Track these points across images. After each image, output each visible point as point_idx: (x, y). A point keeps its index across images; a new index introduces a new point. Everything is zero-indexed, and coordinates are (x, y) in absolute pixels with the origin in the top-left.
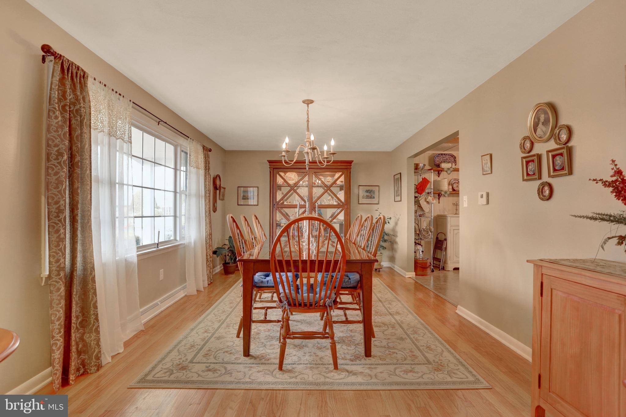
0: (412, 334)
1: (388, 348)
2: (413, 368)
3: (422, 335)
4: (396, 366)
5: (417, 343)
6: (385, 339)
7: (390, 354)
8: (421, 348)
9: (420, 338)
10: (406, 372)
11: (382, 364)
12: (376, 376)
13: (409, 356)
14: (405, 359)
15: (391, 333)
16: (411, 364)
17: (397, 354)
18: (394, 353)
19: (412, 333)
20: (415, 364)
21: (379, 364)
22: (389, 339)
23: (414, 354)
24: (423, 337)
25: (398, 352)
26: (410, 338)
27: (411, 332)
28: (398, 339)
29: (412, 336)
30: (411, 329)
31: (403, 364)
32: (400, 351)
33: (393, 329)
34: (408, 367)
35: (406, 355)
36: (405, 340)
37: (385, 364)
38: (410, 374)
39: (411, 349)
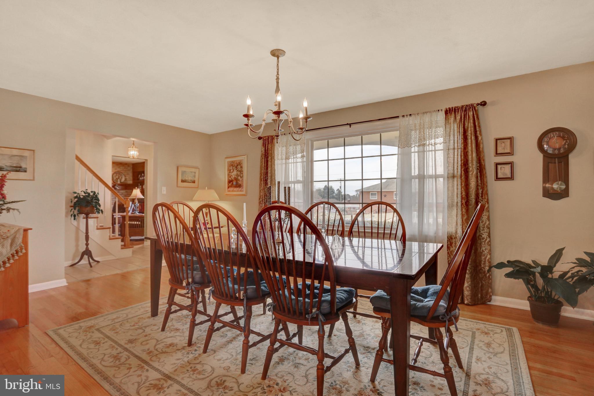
0: (121, 353)
1: (142, 327)
2: (113, 321)
3: (106, 358)
4: (127, 318)
5: (112, 343)
6: (150, 334)
7: (136, 323)
8: (106, 340)
9: (109, 351)
10: (118, 318)
11: (139, 315)
12: (140, 309)
13: (118, 328)
14: (121, 325)
15: (147, 344)
16: (115, 323)
17: (131, 326)
18: (134, 326)
19: (120, 355)
20: (112, 324)
21: (141, 315)
22: (146, 336)
23: (114, 332)
24: (105, 355)
25: (130, 327)
26: (121, 346)
27: (122, 356)
28: (136, 339)
29: (120, 349)
30: (123, 360)
31: (122, 321)
32: (129, 329)
33: (148, 349)
34: (116, 321)
35: (122, 328)
36: (127, 342)
37: (137, 316)
38: (115, 317)
39: (117, 335)
